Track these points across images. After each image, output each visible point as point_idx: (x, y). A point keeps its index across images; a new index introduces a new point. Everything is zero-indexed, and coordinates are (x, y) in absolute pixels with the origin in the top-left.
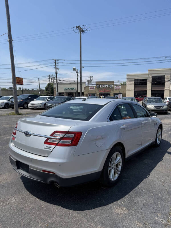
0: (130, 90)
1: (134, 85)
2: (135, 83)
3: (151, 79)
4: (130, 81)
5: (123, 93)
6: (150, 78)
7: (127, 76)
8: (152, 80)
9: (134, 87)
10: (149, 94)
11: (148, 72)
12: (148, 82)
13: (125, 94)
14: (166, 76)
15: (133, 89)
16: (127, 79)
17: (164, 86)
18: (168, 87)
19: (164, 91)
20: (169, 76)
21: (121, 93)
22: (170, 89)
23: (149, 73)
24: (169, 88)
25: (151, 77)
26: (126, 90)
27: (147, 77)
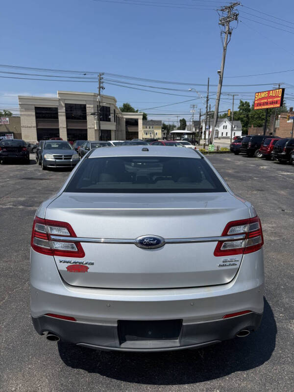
0: (29, 127)
1: (34, 118)
2: (36, 113)
3: (64, 108)
4: (27, 110)
5: (15, 132)
6: (62, 107)
7: (19, 98)
8: (66, 110)
9: (35, 120)
10: (63, 135)
11: (57, 96)
12: (59, 114)
13: (20, 134)
14: (87, 106)
15: (35, 125)
16: (20, 104)
17: (86, 122)
18: (93, 124)
19: (86, 130)
20: (92, 106)
21: (11, 131)
22: (96, 128)
23: (60, 98)
24: (93, 127)
25: (64, 105)
26: (20, 127)
27: (58, 104)
